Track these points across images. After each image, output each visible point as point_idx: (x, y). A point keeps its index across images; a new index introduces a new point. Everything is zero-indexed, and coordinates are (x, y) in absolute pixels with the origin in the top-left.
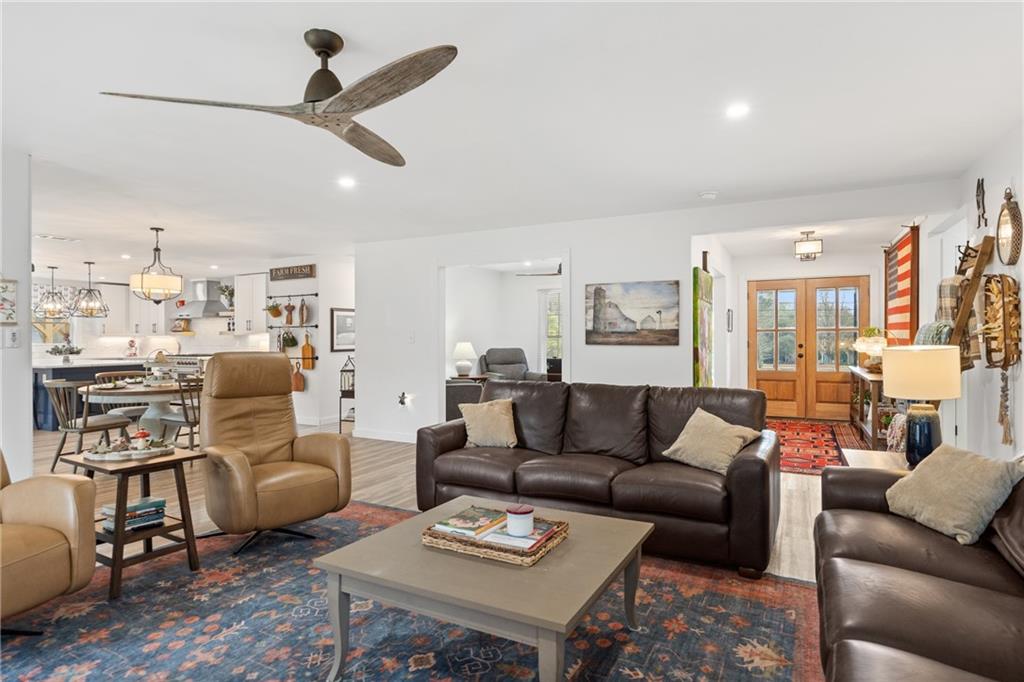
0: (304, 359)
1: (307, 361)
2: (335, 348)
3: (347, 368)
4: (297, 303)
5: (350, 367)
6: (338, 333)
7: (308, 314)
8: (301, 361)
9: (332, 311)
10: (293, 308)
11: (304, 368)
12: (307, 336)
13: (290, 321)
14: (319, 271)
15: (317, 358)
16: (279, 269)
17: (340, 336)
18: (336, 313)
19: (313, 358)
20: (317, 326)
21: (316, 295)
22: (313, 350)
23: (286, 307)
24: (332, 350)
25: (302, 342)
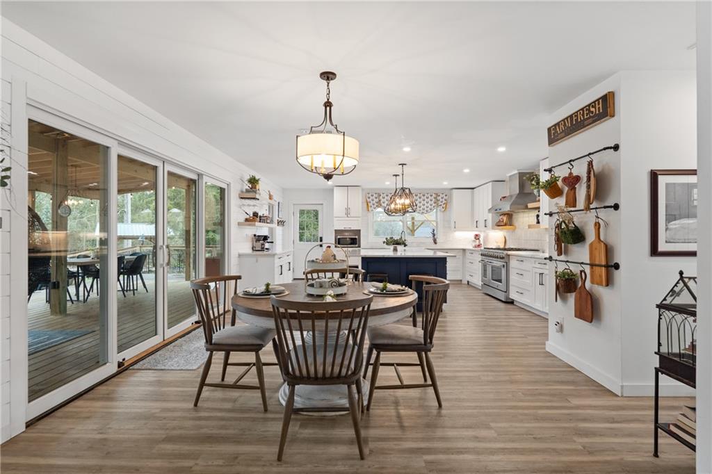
0: (592, 265)
1: (597, 269)
2: (662, 247)
3: (678, 301)
4: (580, 170)
5: (684, 299)
6: (670, 218)
7: (601, 185)
8: (588, 269)
9: (654, 176)
10: (578, 179)
11: (592, 282)
12: (597, 225)
13: (572, 202)
14: (621, 104)
15: (617, 266)
16: (558, 124)
17: (674, 225)
18: (662, 180)
19: (607, 266)
20: (616, 207)
21: (616, 148)
22: (609, 250)
23: (565, 180)
24: (654, 251)
25: (591, 236)
